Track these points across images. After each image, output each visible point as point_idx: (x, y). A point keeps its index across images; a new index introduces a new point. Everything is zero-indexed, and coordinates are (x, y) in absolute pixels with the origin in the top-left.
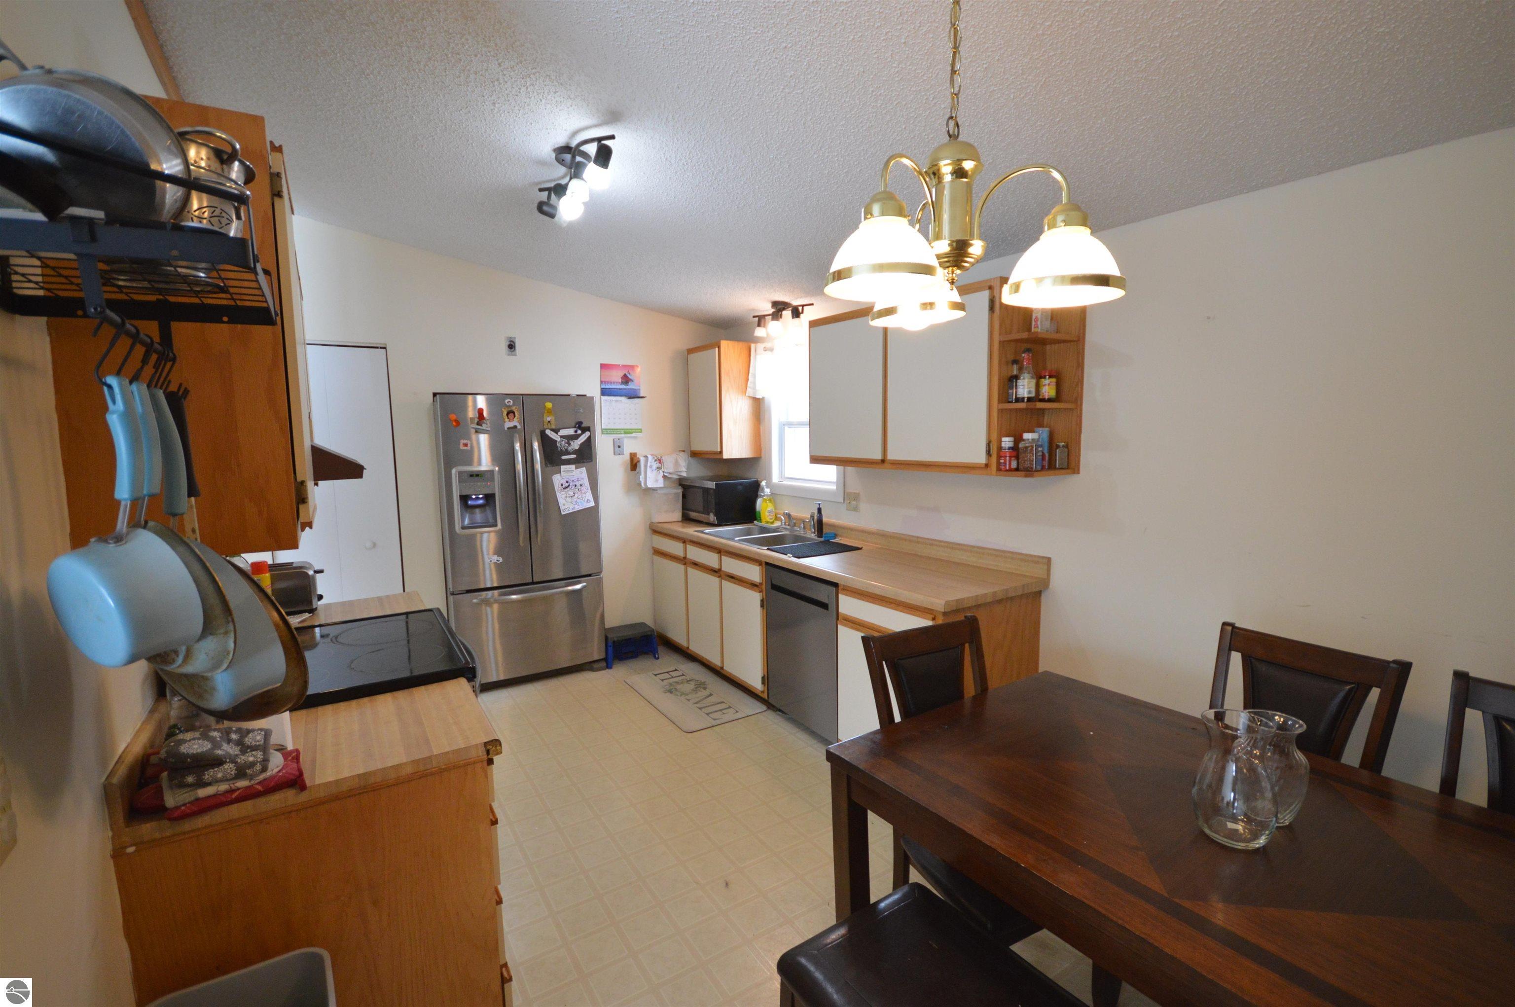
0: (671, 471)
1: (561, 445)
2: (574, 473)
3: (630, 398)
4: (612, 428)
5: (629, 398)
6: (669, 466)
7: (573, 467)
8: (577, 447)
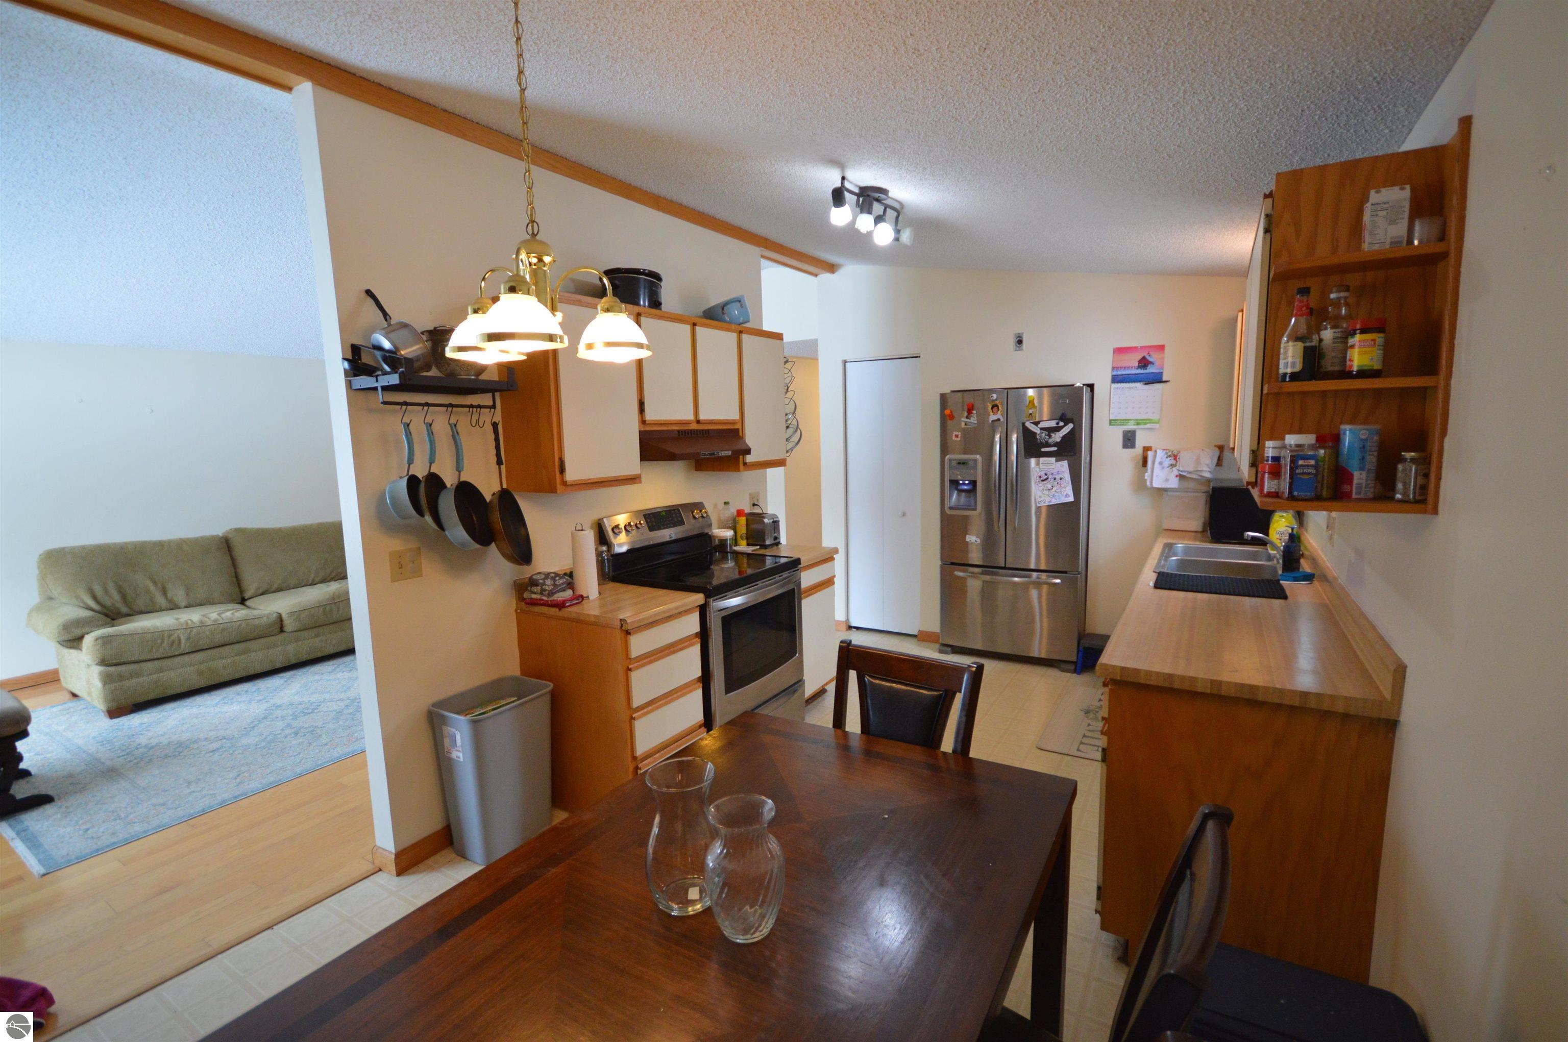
0: (1191, 469)
1: (1041, 437)
2: (1053, 466)
3: (1148, 383)
4: (1124, 418)
5: (1146, 384)
6: (1187, 463)
7: (1053, 459)
8: (1058, 440)
